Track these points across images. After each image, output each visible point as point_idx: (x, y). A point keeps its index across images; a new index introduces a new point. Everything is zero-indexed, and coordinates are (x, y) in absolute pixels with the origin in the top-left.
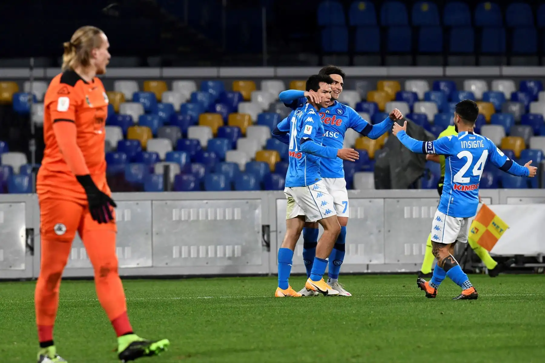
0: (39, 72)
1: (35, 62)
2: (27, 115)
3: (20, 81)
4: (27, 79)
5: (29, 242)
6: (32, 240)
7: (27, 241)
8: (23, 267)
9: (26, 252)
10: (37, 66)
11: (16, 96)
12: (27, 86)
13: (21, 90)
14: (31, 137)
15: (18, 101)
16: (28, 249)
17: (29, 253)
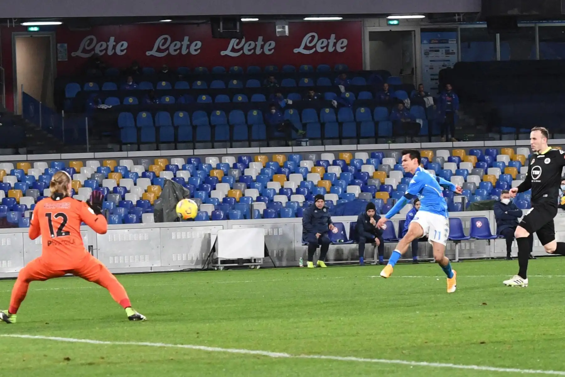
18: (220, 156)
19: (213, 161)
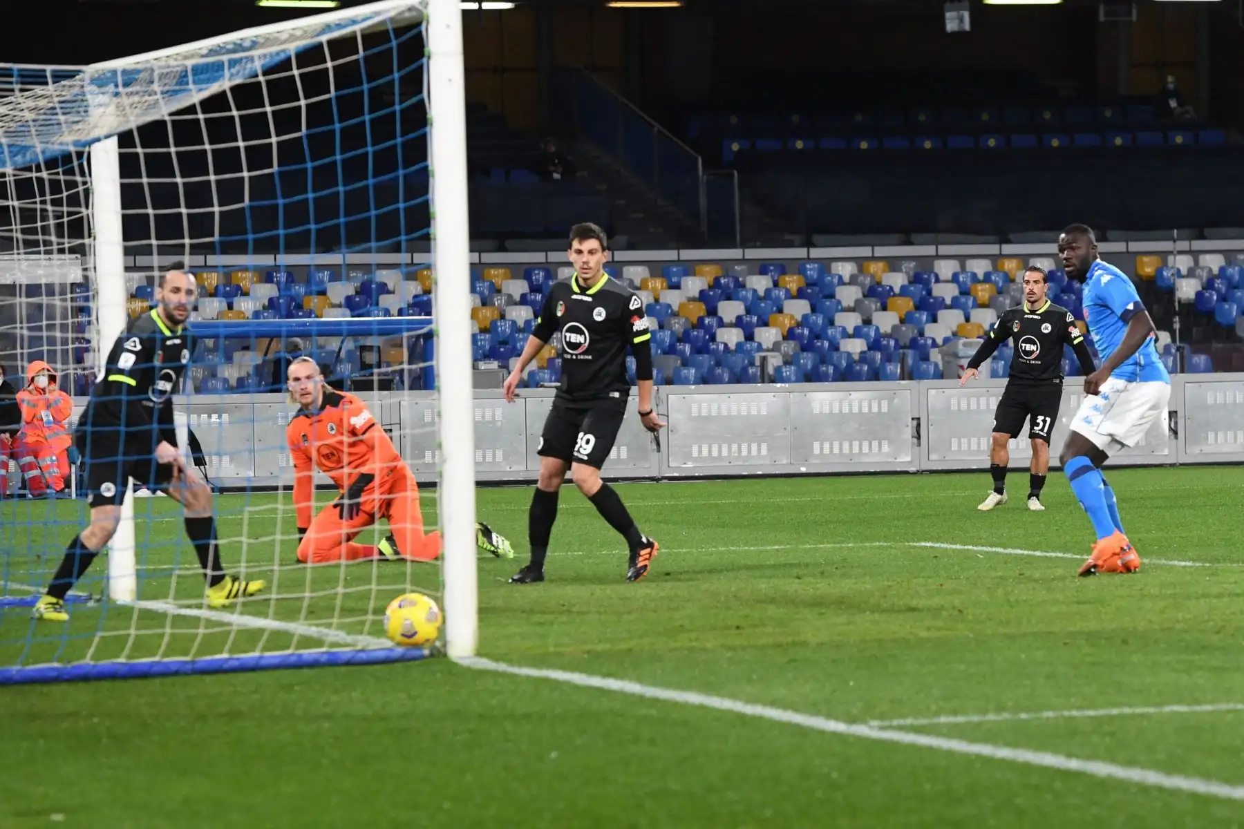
0: (1183, 245)
1: (1177, 234)
2: (1171, 291)
3: (1164, 255)
4: (1171, 253)
5: (1173, 425)
6: (1176, 423)
7: (1170, 425)
8: (1166, 452)
9: (1169, 437)
10: (1180, 239)
11: (1159, 271)
12: (1170, 258)
13: (1165, 264)
14: (1176, 314)
15: (1162, 275)
16: (1171, 433)
17: (1173, 437)
18: (962, 259)
19: (945, 269)
